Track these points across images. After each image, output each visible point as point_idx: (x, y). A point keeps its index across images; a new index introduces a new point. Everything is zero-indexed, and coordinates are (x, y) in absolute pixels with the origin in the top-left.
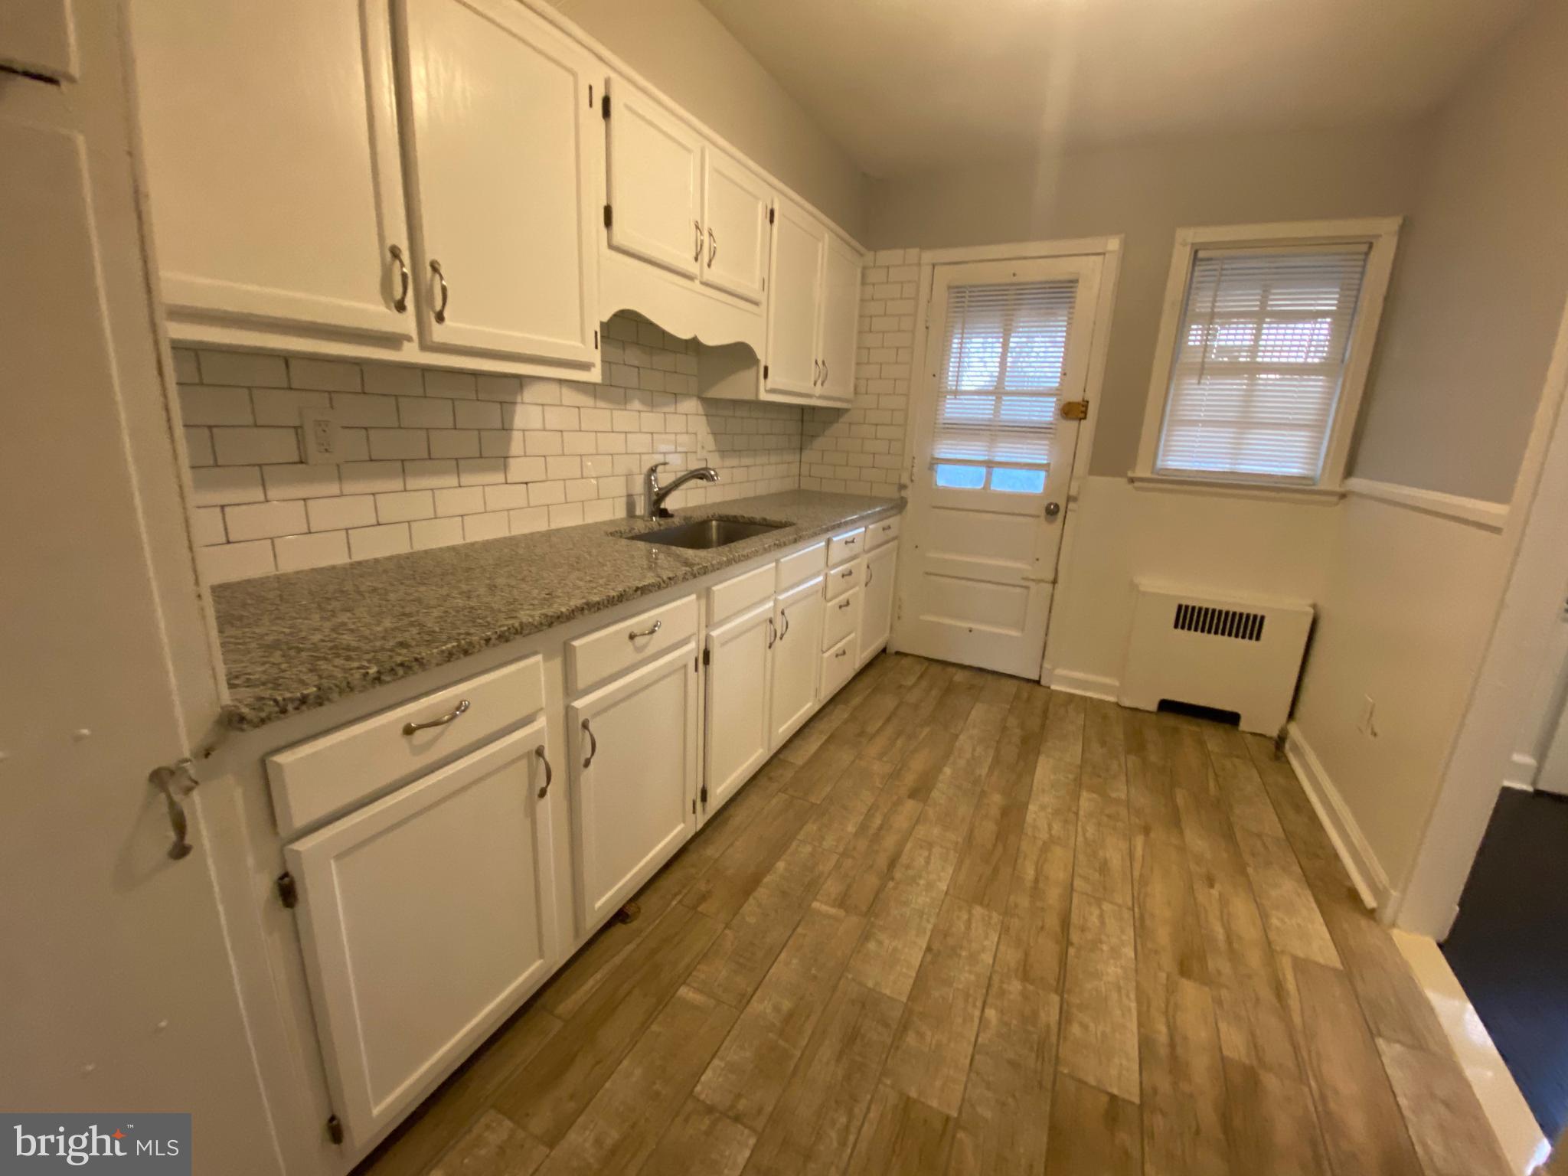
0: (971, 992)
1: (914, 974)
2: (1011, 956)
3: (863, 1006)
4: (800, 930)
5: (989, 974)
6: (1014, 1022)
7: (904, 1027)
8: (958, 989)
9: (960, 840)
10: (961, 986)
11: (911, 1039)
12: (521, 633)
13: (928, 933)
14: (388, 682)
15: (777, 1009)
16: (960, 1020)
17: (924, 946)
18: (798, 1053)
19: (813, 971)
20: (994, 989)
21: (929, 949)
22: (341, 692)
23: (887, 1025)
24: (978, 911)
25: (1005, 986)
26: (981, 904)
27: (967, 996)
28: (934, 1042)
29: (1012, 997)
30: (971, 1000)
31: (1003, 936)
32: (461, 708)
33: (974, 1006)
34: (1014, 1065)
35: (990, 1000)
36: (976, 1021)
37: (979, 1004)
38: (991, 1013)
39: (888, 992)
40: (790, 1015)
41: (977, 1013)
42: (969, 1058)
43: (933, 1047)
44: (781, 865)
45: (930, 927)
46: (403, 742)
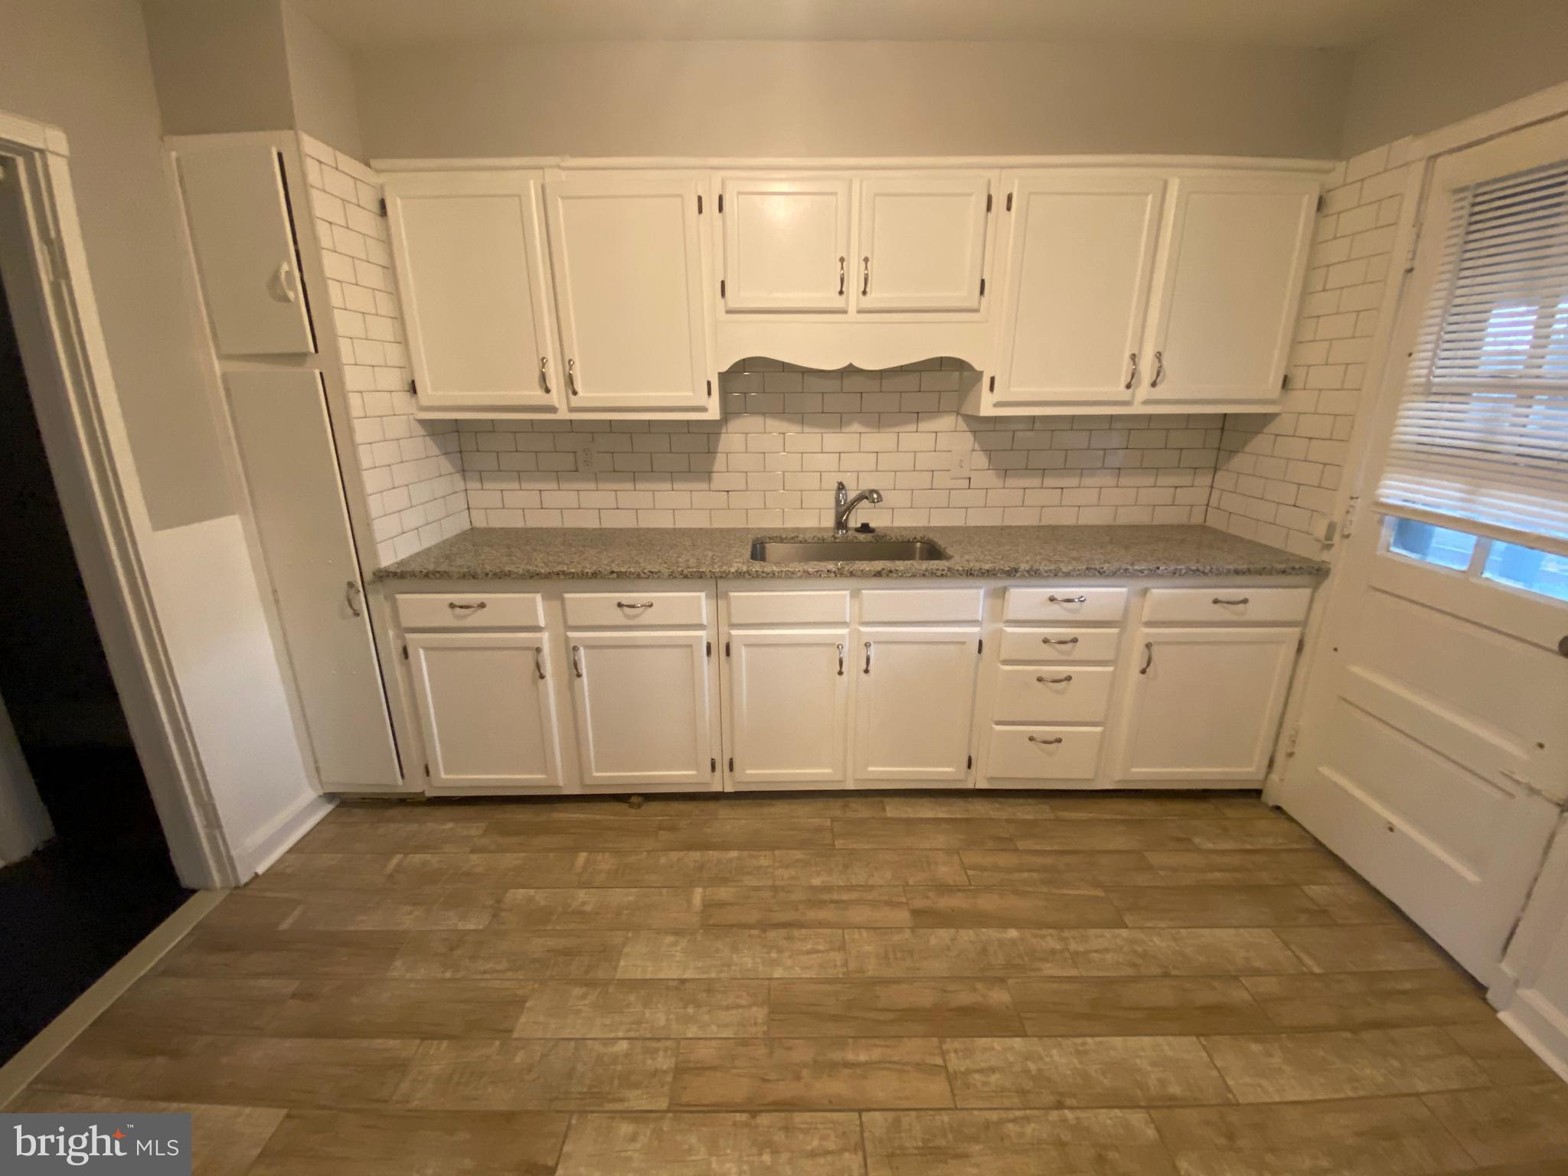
0: (644, 1025)
1: (648, 976)
2: (705, 1053)
3: (604, 951)
4: (664, 891)
5: (672, 1036)
6: (619, 1068)
7: (590, 984)
8: (644, 1014)
9: (870, 973)
10: (647, 1015)
11: (578, 991)
12: (509, 576)
13: (705, 976)
14: (432, 579)
15: (584, 903)
16: (608, 1022)
17: (685, 977)
18: (549, 928)
19: (625, 912)
20: (654, 1044)
21: (683, 981)
22: (411, 576)
23: (587, 972)
24: (760, 1013)
25: (661, 1053)
26: (771, 1012)
27: (639, 1023)
28: (580, 1007)
29: (649, 1062)
30: (634, 1026)
31: (732, 1041)
32: (482, 606)
33: (628, 1031)
34: (570, 1075)
35: (639, 1044)
36: (613, 1035)
37: (632, 1034)
38: (624, 1045)
39: (622, 963)
40: (581, 913)
41: (621, 1035)
42: (570, 1036)
43: (575, 1008)
44: (734, 854)
45: (713, 975)
46: (449, 610)
